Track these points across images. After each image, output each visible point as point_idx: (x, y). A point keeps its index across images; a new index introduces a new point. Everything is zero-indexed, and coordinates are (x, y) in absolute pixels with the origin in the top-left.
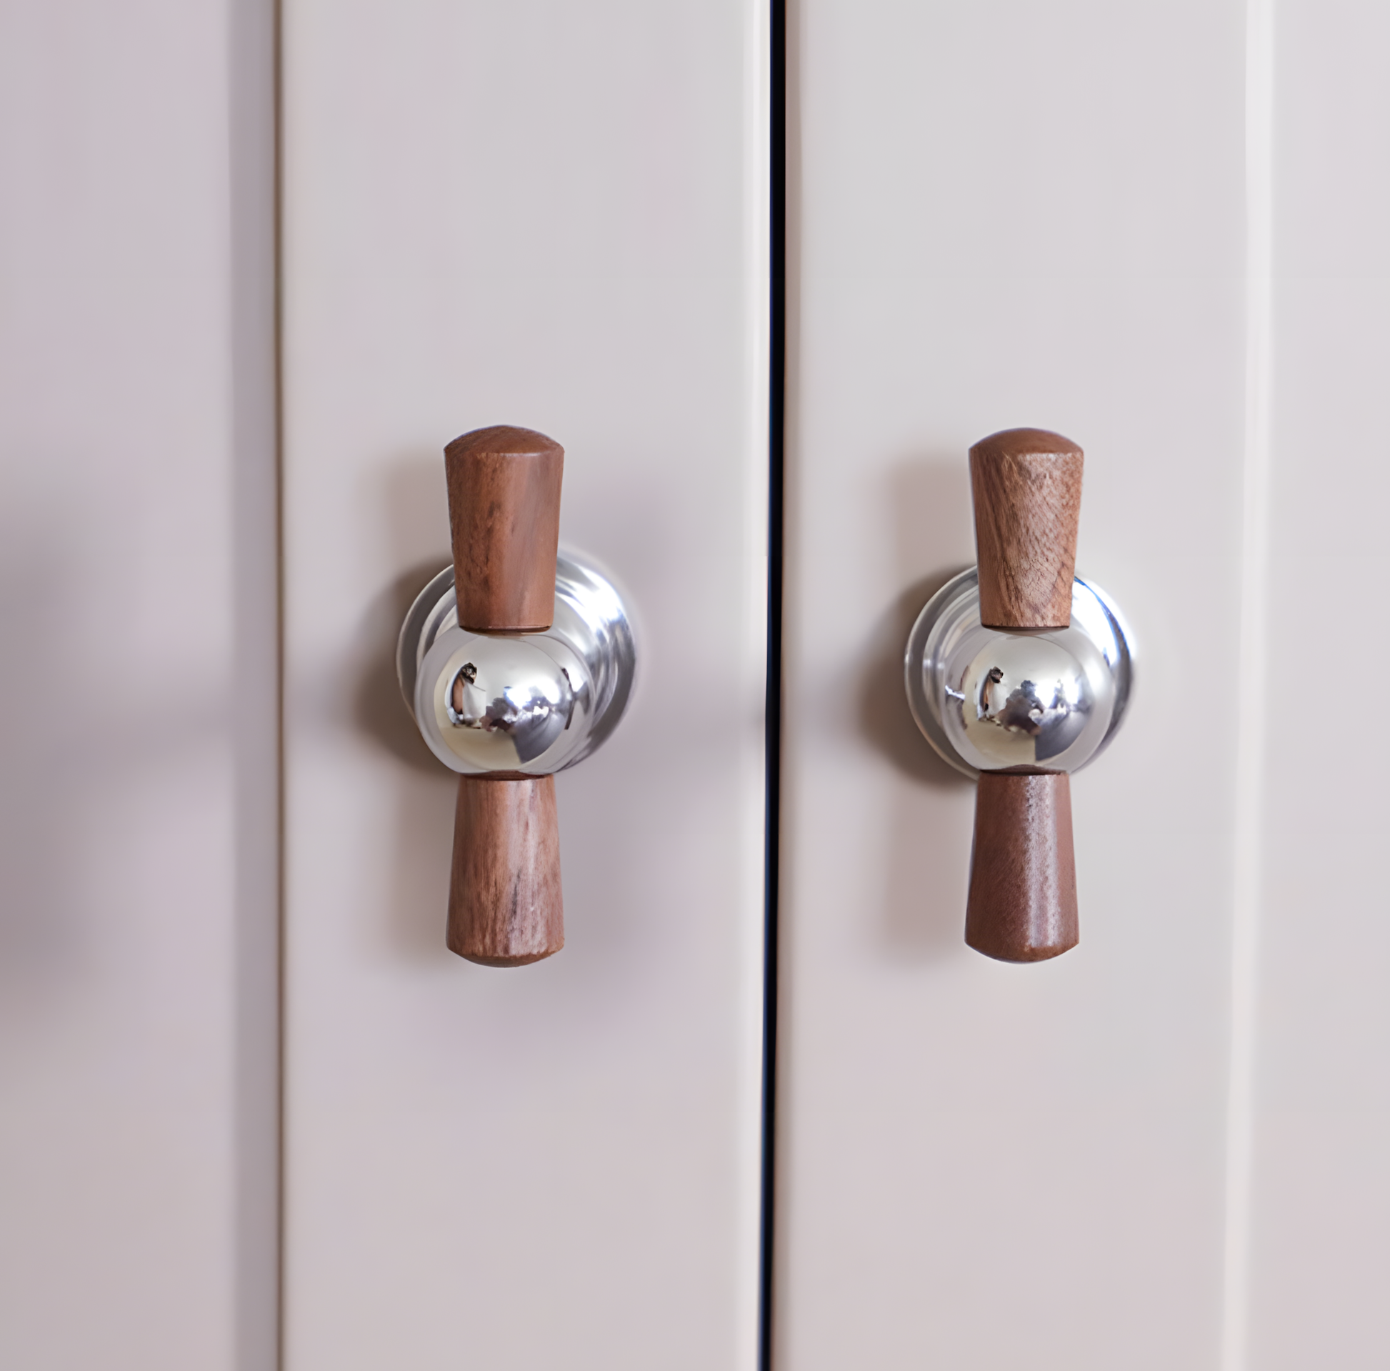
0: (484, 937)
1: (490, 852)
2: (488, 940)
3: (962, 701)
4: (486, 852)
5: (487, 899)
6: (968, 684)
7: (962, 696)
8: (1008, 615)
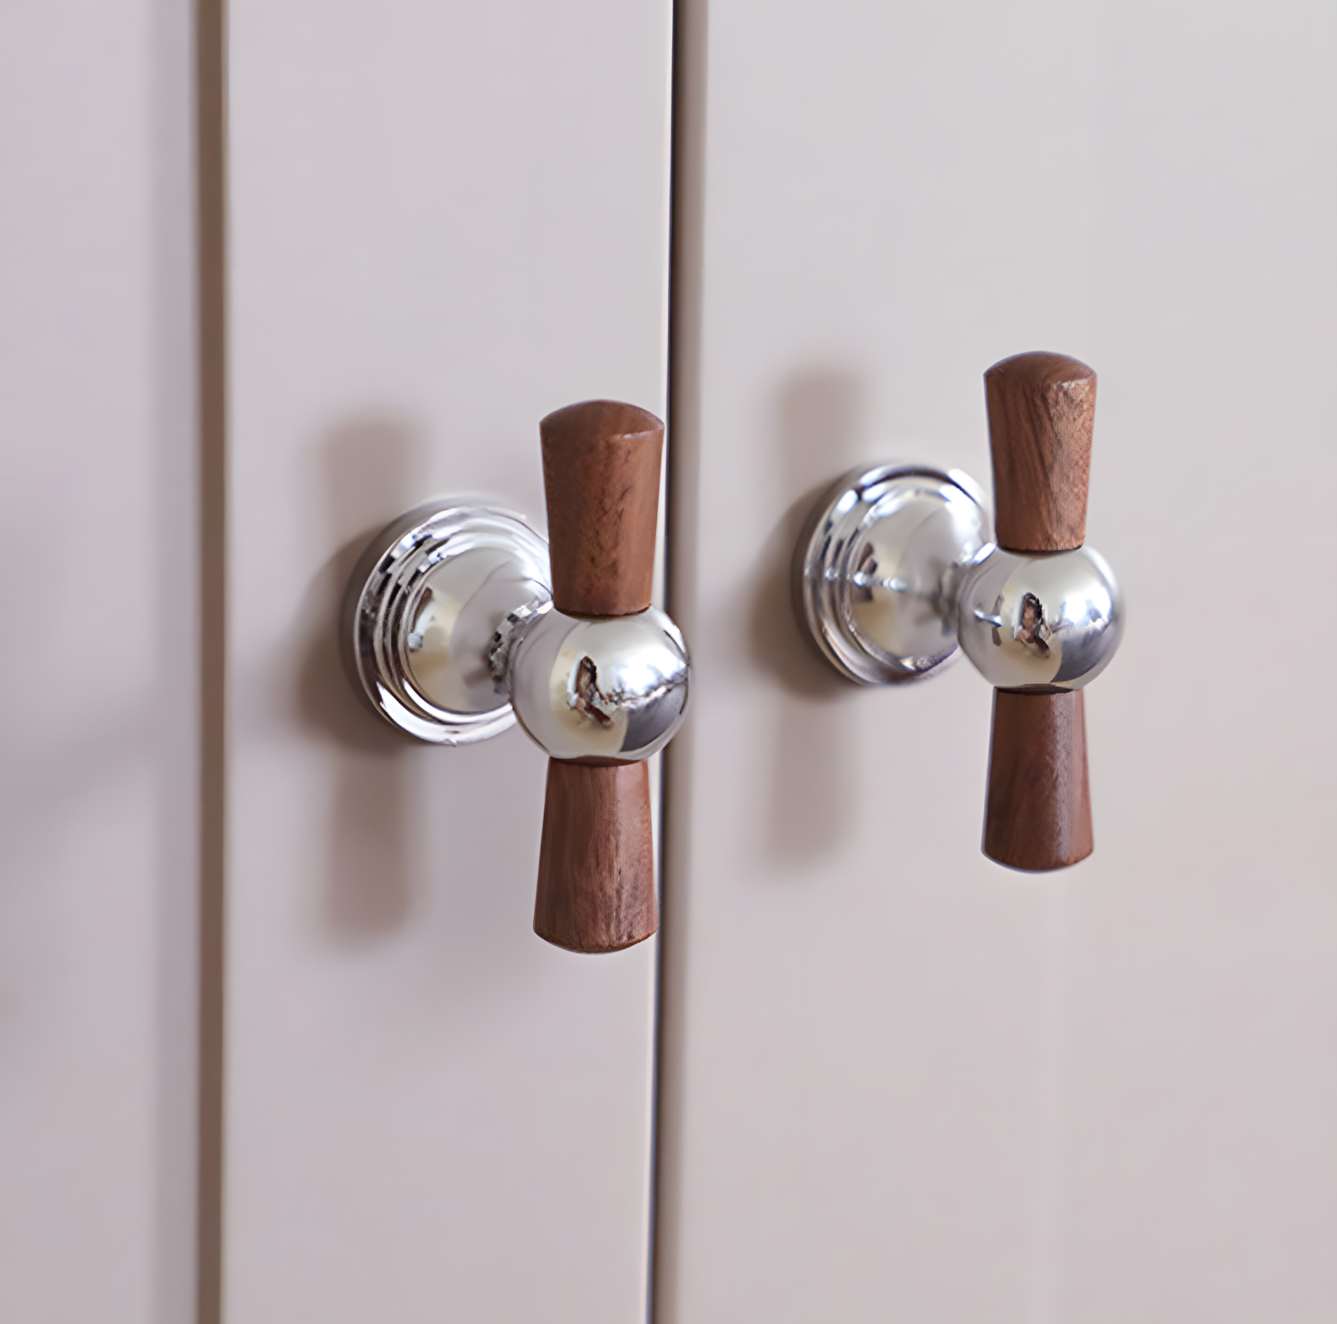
0: (608, 926)
1: (612, 838)
2: (613, 932)
3: (998, 625)
4: (608, 839)
5: (611, 891)
6: (1005, 608)
7: (998, 620)
8: (1049, 539)
